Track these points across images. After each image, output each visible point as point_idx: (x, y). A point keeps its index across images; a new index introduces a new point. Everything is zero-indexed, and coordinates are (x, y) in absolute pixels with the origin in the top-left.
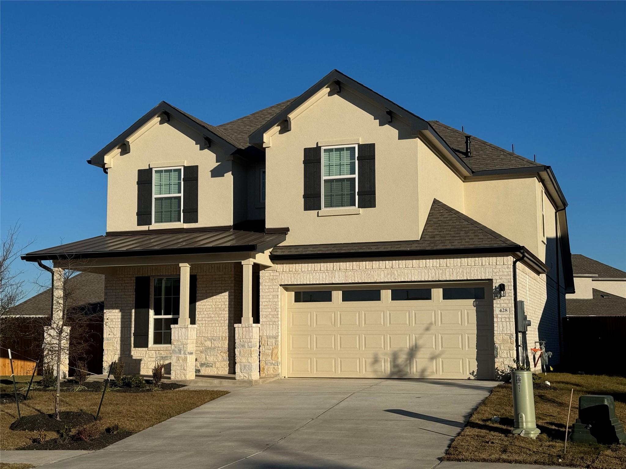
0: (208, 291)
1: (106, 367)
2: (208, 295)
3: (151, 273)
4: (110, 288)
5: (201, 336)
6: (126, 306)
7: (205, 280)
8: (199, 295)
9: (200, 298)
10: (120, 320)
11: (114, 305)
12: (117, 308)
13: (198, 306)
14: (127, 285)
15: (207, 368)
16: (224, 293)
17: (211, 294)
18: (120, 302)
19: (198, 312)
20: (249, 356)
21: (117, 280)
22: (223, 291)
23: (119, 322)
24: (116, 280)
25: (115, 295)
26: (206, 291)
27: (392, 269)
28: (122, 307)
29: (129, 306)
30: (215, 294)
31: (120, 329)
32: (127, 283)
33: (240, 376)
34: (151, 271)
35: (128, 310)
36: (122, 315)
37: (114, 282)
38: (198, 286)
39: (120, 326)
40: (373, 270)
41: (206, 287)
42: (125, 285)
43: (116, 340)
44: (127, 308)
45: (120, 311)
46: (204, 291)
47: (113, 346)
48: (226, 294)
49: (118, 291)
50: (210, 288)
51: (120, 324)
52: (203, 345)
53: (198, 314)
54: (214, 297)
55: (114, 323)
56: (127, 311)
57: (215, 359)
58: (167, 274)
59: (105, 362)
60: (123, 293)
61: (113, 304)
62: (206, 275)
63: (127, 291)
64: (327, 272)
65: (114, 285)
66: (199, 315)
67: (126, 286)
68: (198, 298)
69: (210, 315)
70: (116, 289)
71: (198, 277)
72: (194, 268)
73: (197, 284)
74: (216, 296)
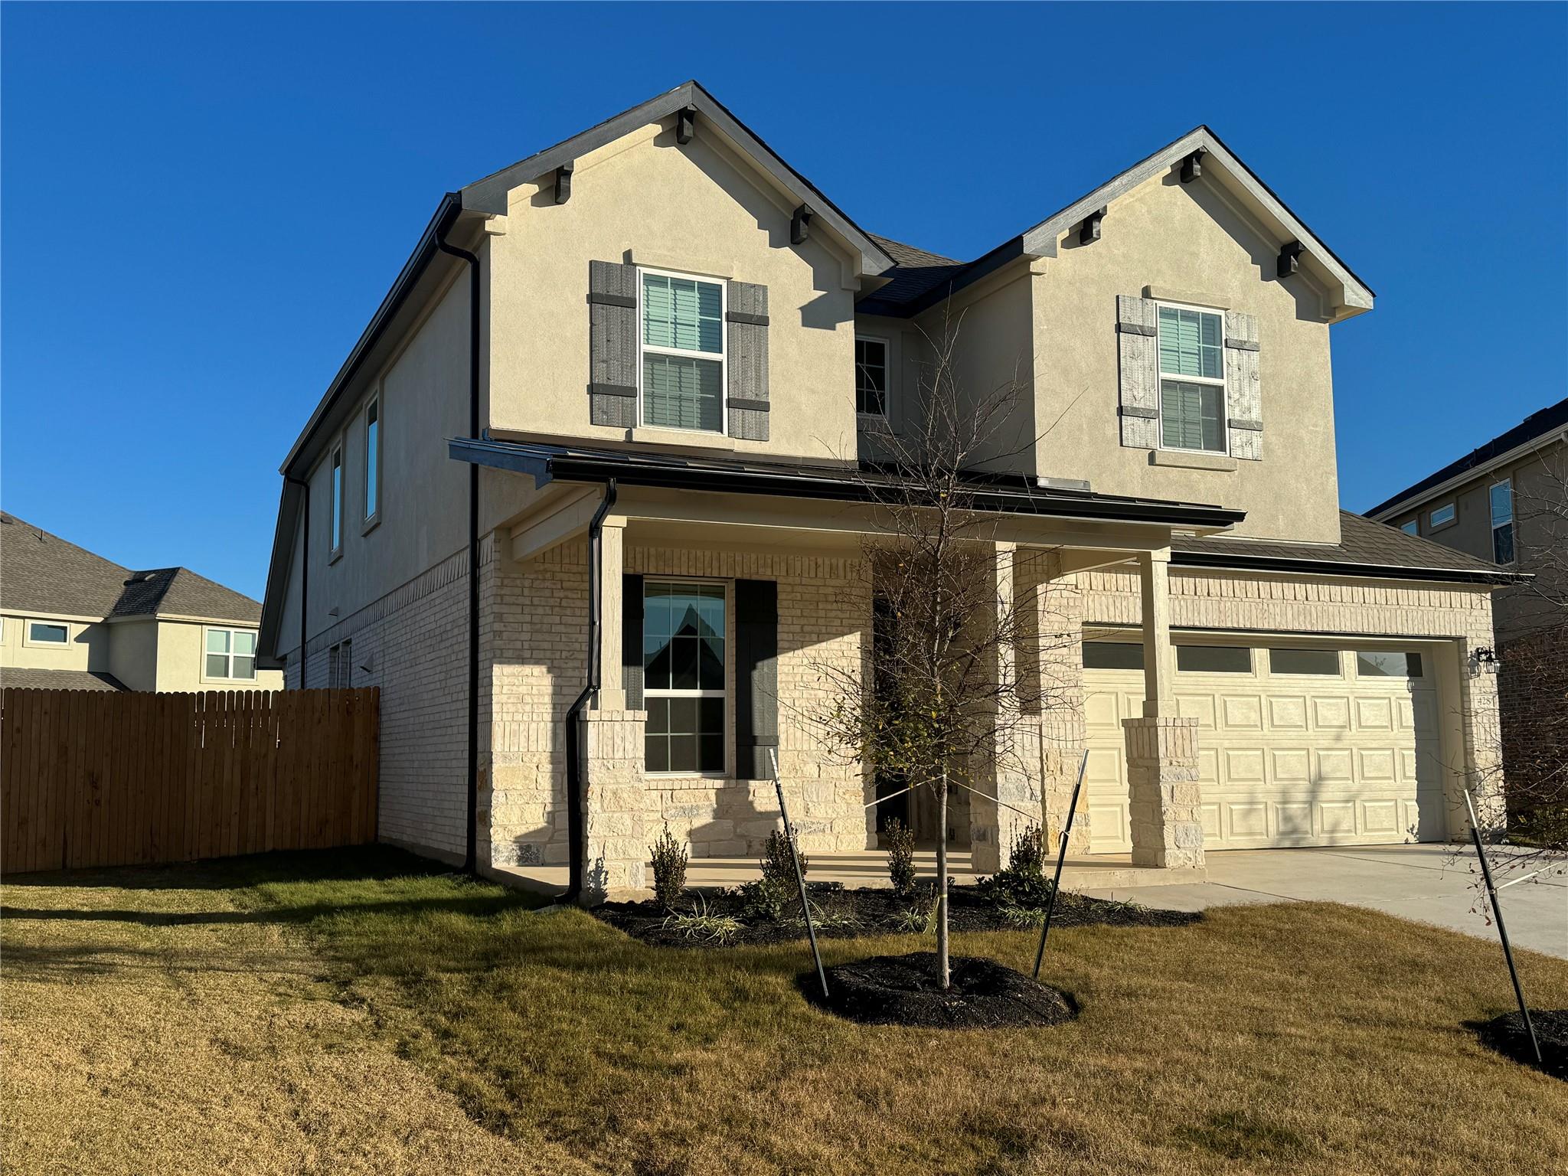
0: (806, 629)
1: (503, 843)
2: (807, 639)
3: (646, 565)
4: (512, 599)
5: (790, 748)
6: (567, 658)
7: (799, 598)
8: (785, 636)
9: (786, 645)
10: (547, 699)
11: (527, 654)
12: (538, 662)
13: (781, 665)
14: (570, 594)
15: (811, 837)
16: (850, 636)
17: (814, 637)
18: (546, 645)
19: (781, 682)
20: (1195, 803)
21: (537, 579)
22: (846, 630)
23: (545, 704)
24: (532, 576)
25: (531, 623)
26: (802, 626)
27: (1306, 602)
28: (552, 660)
29: (575, 659)
30: (827, 636)
31: (550, 725)
32: (571, 590)
33: (1177, 858)
34: (646, 561)
35: (574, 668)
36: (554, 686)
37: (527, 583)
38: (780, 612)
39: (548, 717)
40: (1273, 601)
41: (802, 616)
42: (562, 594)
43: (535, 760)
44: (571, 664)
45: (549, 672)
46: (797, 629)
47: (526, 778)
48: (855, 639)
49: (540, 611)
50: (813, 621)
51: (550, 711)
52: (799, 772)
53: (783, 688)
54: (824, 644)
55: (528, 708)
56: (570, 673)
57: (830, 812)
58: (692, 572)
59: (500, 830)
60: (557, 619)
61: (522, 649)
62: (801, 584)
63: (568, 611)
64: (1183, 599)
65: (526, 592)
66: (784, 693)
67: (567, 598)
68: (780, 644)
69: (812, 692)
70: (532, 605)
71: (779, 588)
72: (769, 561)
73: (778, 606)
74: (829, 642)
